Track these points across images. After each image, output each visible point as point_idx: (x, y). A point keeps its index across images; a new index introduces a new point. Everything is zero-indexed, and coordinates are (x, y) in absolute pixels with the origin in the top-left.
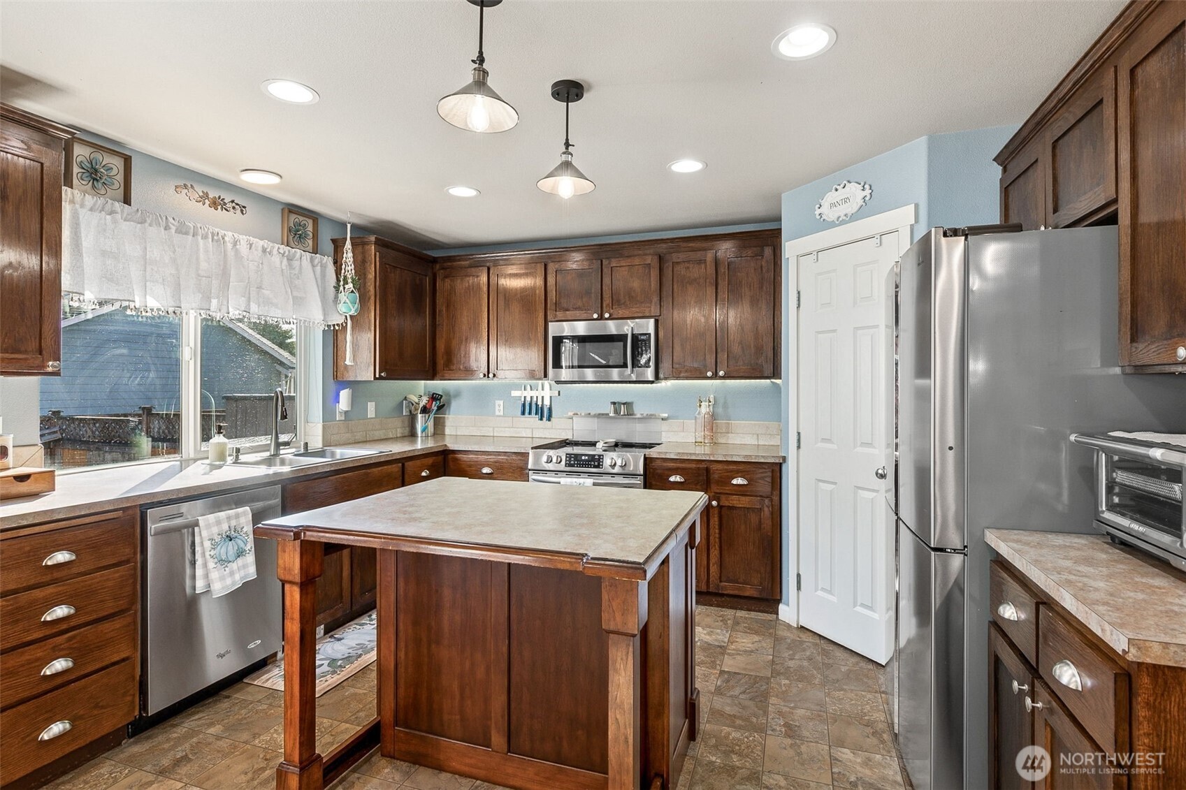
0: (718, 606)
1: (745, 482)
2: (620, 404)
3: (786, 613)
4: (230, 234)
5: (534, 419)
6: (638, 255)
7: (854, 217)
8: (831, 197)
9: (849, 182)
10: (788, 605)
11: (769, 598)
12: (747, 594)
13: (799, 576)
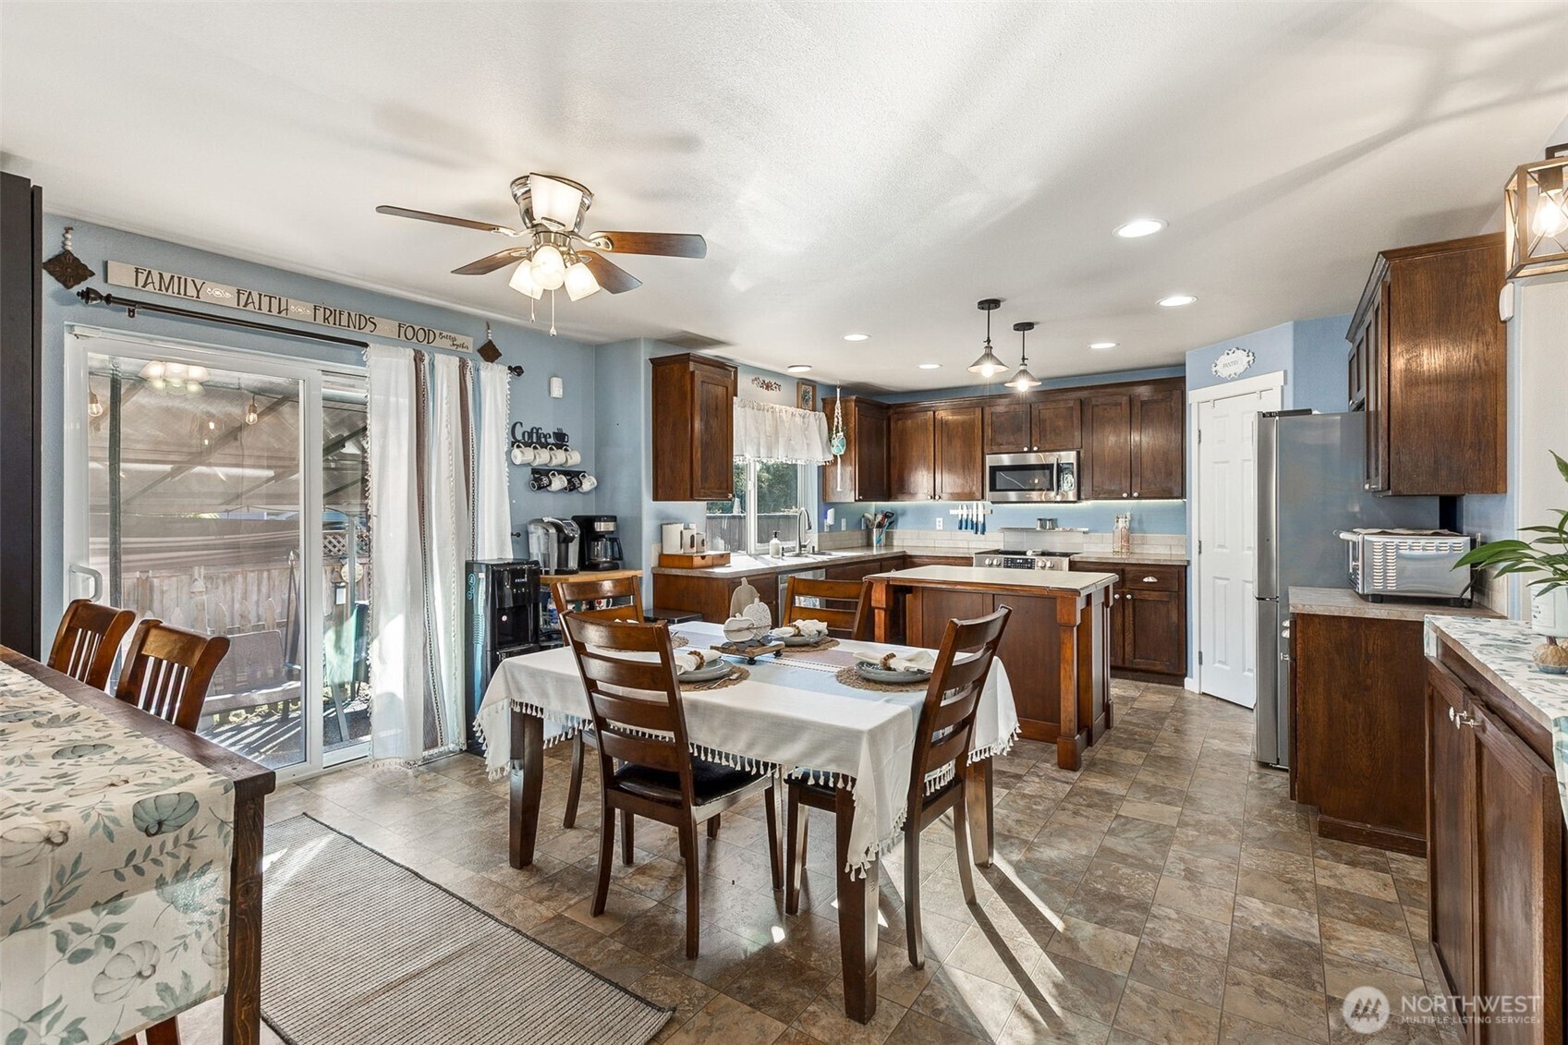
0: (1133, 679)
1: (1156, 580)
2: (1045, 520)
3: (1191, 684)
4: (778, 406)
5: (970, 533)
6: (1063, 400)
7: (1242, 376)
8: (1224, 359)
9: (1238, 349)
10: (1192, 677)
11: (1175, 673)
12: (1157, 668)
13: (1200, 653)
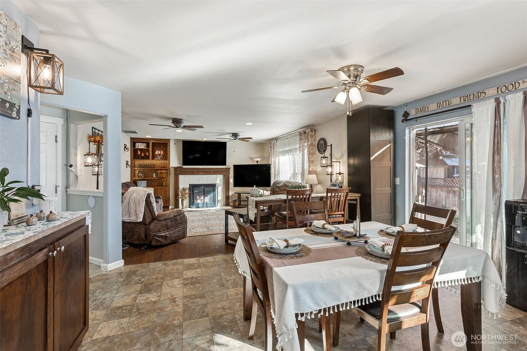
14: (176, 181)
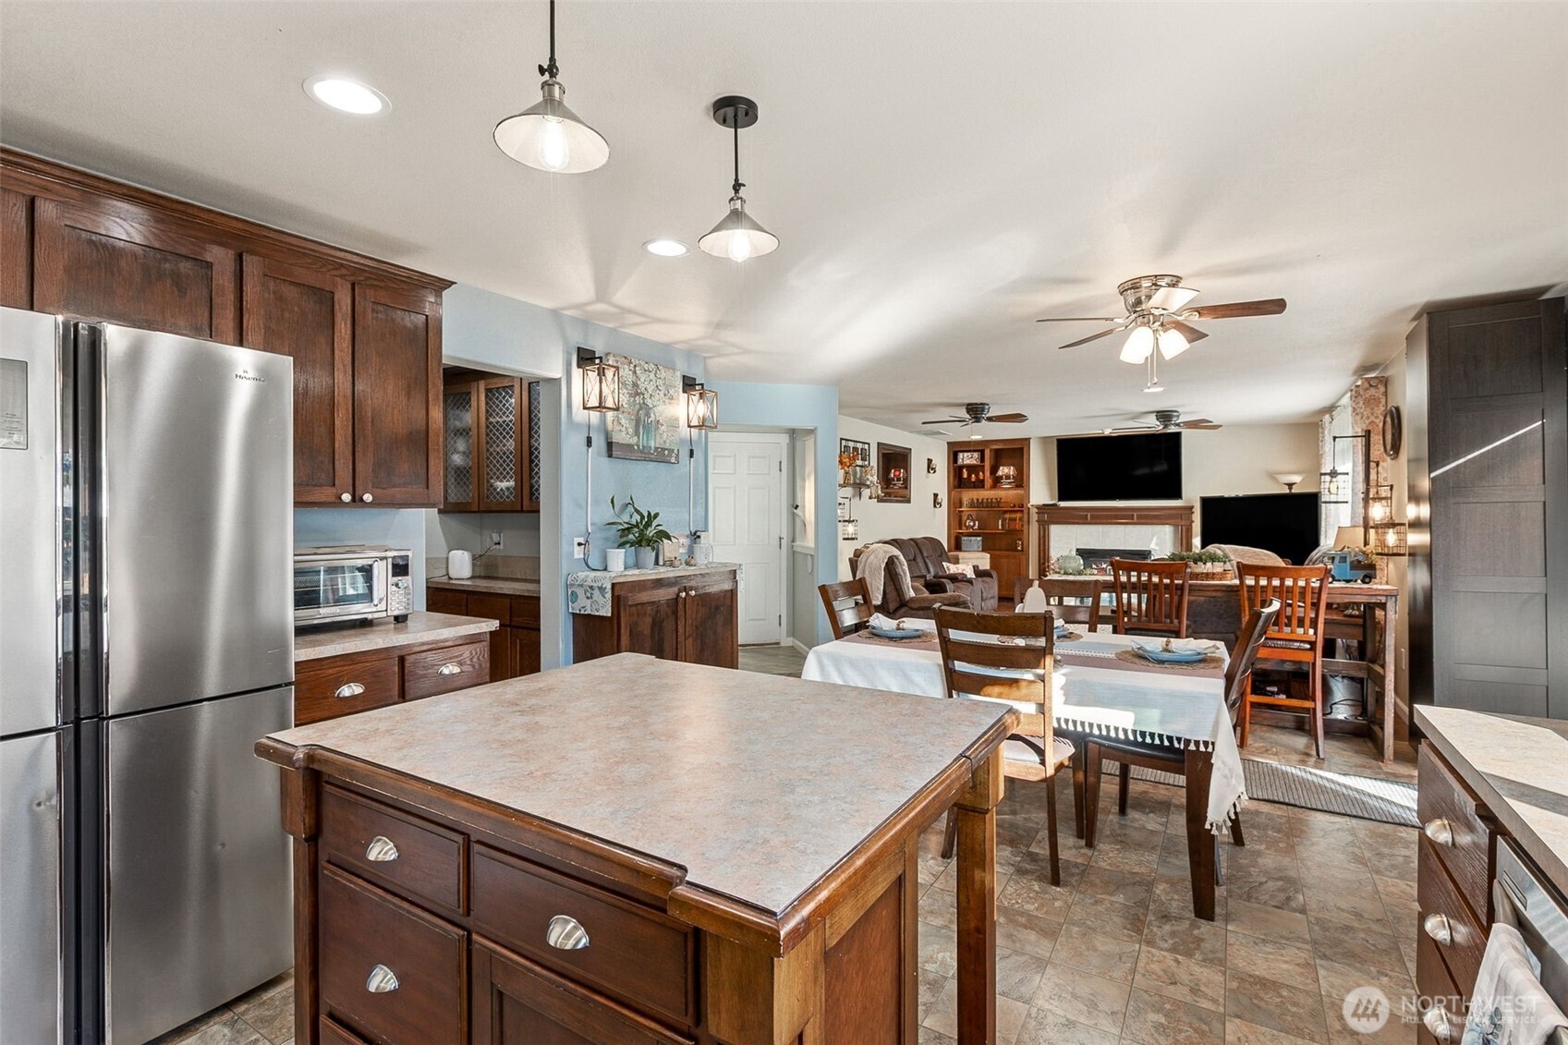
14: (1042, 540)
